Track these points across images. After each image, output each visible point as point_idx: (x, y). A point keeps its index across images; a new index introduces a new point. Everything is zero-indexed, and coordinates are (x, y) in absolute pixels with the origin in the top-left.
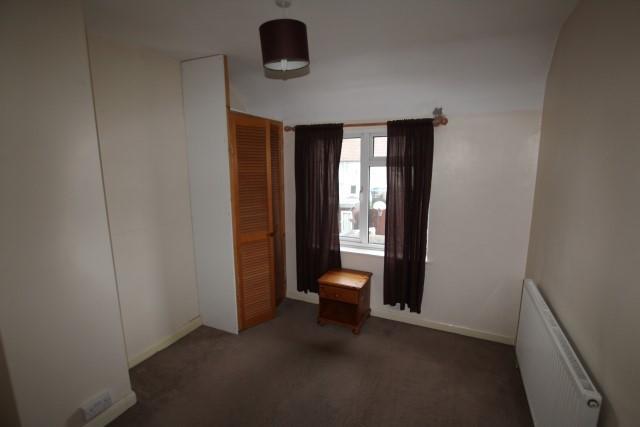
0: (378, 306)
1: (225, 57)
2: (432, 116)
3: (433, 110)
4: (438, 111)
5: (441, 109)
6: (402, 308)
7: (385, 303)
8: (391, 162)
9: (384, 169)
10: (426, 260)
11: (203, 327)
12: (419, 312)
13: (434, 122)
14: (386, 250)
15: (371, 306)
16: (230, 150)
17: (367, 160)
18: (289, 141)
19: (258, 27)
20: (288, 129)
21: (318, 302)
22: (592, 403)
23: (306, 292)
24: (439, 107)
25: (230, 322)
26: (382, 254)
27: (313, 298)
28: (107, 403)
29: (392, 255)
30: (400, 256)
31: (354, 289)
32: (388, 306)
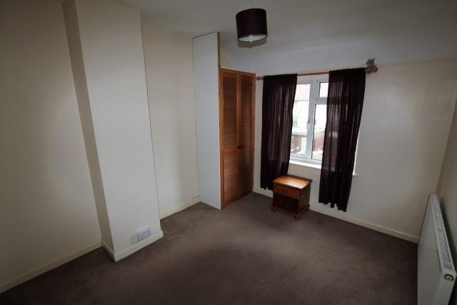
0: (314, 204)
1: (219, 34)
2: (365, 66)
3: (366, 61)
4: (371, 62)
5: (373, 60)
6: (332, 206)
7: (320, 202)
8: (330, 101)
9: (325, 106)
10: (354, 174)
11: (201, 203)
12: (345, 211)
13: (366, 71)
14: (323, 164)
15: (310, 203)
16: (219, 94)
17: (314, 100)
18: (259, 87)
19: (235, 15)
20: (259, 78)
21: (272, 196)
22: (447, 277)
23: (265, 189)
24: (372, 58)
25: (216, 202)
26: (320, 167)
27: (269, 193)
28: (148, 233)
29: (327, 168)
30: (333, 169)
31: (297, 189)
32: (322, 204)
